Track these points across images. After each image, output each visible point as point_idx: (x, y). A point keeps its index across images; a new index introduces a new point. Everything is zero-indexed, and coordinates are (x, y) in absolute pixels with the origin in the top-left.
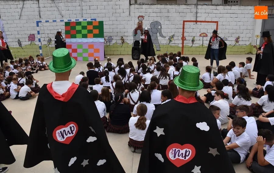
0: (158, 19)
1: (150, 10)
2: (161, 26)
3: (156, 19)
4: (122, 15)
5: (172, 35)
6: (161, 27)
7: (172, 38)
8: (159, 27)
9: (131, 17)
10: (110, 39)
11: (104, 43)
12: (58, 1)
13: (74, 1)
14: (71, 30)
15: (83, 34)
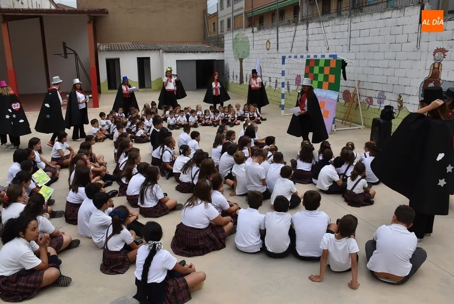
4: (406, 46)
9: (419, 52)
10: (382, 97)
11: (336, 102)
12: (326, 24)
13: (342, 22)
14: (310, 74)
15: (319, 82)
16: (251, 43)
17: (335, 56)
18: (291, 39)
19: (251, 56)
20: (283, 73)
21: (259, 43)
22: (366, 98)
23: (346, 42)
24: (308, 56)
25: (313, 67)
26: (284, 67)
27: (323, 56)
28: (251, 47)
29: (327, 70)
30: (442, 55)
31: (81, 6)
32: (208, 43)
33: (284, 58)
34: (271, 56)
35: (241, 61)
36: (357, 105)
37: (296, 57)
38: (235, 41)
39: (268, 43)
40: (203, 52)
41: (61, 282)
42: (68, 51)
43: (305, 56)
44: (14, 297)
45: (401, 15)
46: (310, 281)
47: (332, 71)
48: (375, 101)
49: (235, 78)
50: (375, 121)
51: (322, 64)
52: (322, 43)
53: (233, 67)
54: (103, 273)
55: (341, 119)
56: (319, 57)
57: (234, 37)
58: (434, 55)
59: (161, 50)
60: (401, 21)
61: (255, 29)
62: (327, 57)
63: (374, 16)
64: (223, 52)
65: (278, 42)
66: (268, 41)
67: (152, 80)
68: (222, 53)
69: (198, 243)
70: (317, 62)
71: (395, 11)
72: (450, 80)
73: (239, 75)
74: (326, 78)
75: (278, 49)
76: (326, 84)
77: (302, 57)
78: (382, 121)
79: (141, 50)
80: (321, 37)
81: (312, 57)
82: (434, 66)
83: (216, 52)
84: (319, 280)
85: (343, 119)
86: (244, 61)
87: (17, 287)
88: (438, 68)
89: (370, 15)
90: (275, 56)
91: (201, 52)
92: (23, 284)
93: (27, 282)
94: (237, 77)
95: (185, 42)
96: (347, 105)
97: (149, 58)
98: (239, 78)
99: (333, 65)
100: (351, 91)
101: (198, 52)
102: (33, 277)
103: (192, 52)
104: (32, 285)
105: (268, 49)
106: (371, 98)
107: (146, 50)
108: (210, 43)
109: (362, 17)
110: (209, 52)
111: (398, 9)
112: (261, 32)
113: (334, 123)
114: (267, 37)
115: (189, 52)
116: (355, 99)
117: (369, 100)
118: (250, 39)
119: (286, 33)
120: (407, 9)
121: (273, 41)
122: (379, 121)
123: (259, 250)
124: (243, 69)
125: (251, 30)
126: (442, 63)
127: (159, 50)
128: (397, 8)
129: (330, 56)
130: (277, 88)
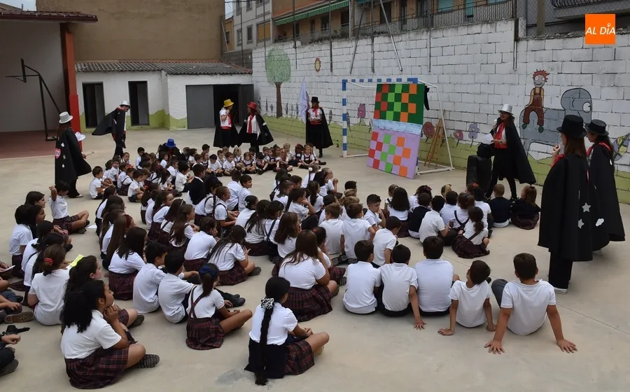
0: (583, 82)
1: (564, 55)
2: (591, 102)
3: (578, 81)
4: (501, 68)
5: (624, 134)
6: (591, 107)
7: (622, 144)
8: (586, 108)
9: (517, 75)
10: (474, 130)
11: (419, 137)
12: (397, 39)
13: (419, 37)
14: (382, 103)
15: (395, 112)
16: (292, 62)
17: (415, 80)
18: (351, 57)
19: (292, 79)
20: (344, 102)
21: (305, 61)
22: (453, 131)
23: (425, 61)
24: (379, 80)
25: (387, 94)
26: (344, 94)
27: (399, 80)
28: (293, 68)
29: (405, 98)
30: (543, 79)
31: (42, 7)
32: (228, 61)
33: (344, 82)
34: (323, 79)
35: (278, 86)
36: (444, 141)
37: (362, 81)
38: (269, 59)
39: (318, 62)
40: (223, 74)
41: (147, 362)
42: (28, 72)
43: (375, 80)
44: (92, 383)
45: (493, 30)
46: (441, 336)
47: (412, 98)
48: (466, 135)
49: (269, 109)
50: (471, 159)
51: (398, 90)
52: (394, 63)
53: (266, 95)
54: (193, 349)
55: (424, 160)
56: (394, 81)
57: (267, 53)
58: (534, 78)
59: (163, 72)
60: (492, 37)
61: (298, 43)
62: (405, 81)
63: (459, 30)
64: (251, 73)
65: (331, 60)
66: (318, 60)
67: (150, 113)
68: (249, 76)
69: (302, 305)
70: (391, 87)
71: (485, 26)
72: (554, 108)
73: (275, 105)
74: (405, 108)
75: (332, 70)
76: (404, 115)
77: (370, 81)
78: (480, 159)
79: (133, 71)
80: (392, 54)
81: (384, 81)
82: (535, 92)
83: (242, 74)
84: (450, 333)
85: (426, 160)
86: (282, 85)
87: (98, 370)
88: (540, 94)
89: (454, 29)
90: (329, 79)
91: (220, 74)
92: (104, 366)
93: (108, 364)
94: (272, 107)
95: (194, 60)
96: (430, 141)
97: (145, 83)
98: (275, 110)
99: (413, 90)
100: (435, 123)
101: (216, 74)
102: (116, 356)
103: (208, 74)
104: (115, 367)
105: (318, 71)
106: (460, 131)
107: (142, 71)
108: (231, 62)
109: (444, 31)
110: (231, 74)
111: (488, 23)
112: (307, 48)
113: (417, 165)
114: (317, 54)
115: (204, 74)
116: (440, 133)
117: (458, 134)
118: (292, 57)
119: (343, 49)
120: (498, 23)
121: (325, 60)
122: (477, 159)
123: (374, 310)
124: (282, 96)
125: (293, 44)
126: (543, 87)
127: (160, 70)
128: (486, 22)
129: (409, 80)
130: (332, 122)
